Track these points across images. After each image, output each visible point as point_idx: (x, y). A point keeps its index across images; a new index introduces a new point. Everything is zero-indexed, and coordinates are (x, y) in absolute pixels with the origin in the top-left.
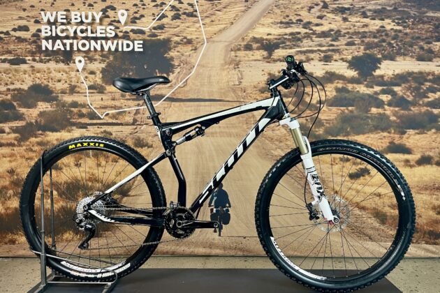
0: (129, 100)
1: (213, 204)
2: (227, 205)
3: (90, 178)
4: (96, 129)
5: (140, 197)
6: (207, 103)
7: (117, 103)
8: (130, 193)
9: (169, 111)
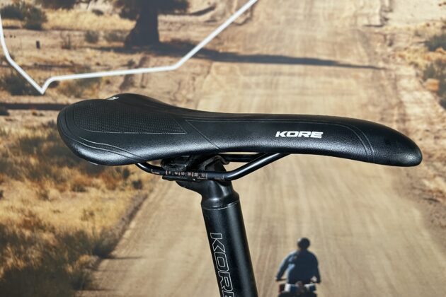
0: (107, 49)
1: (286, 276)
2: (314, 279)
3: (25, 221)
4: (30, 117)
5: (136, 261)
6: (298, 68)
7: (78, 57)
8: (114, 253)
9: (206, 83)
